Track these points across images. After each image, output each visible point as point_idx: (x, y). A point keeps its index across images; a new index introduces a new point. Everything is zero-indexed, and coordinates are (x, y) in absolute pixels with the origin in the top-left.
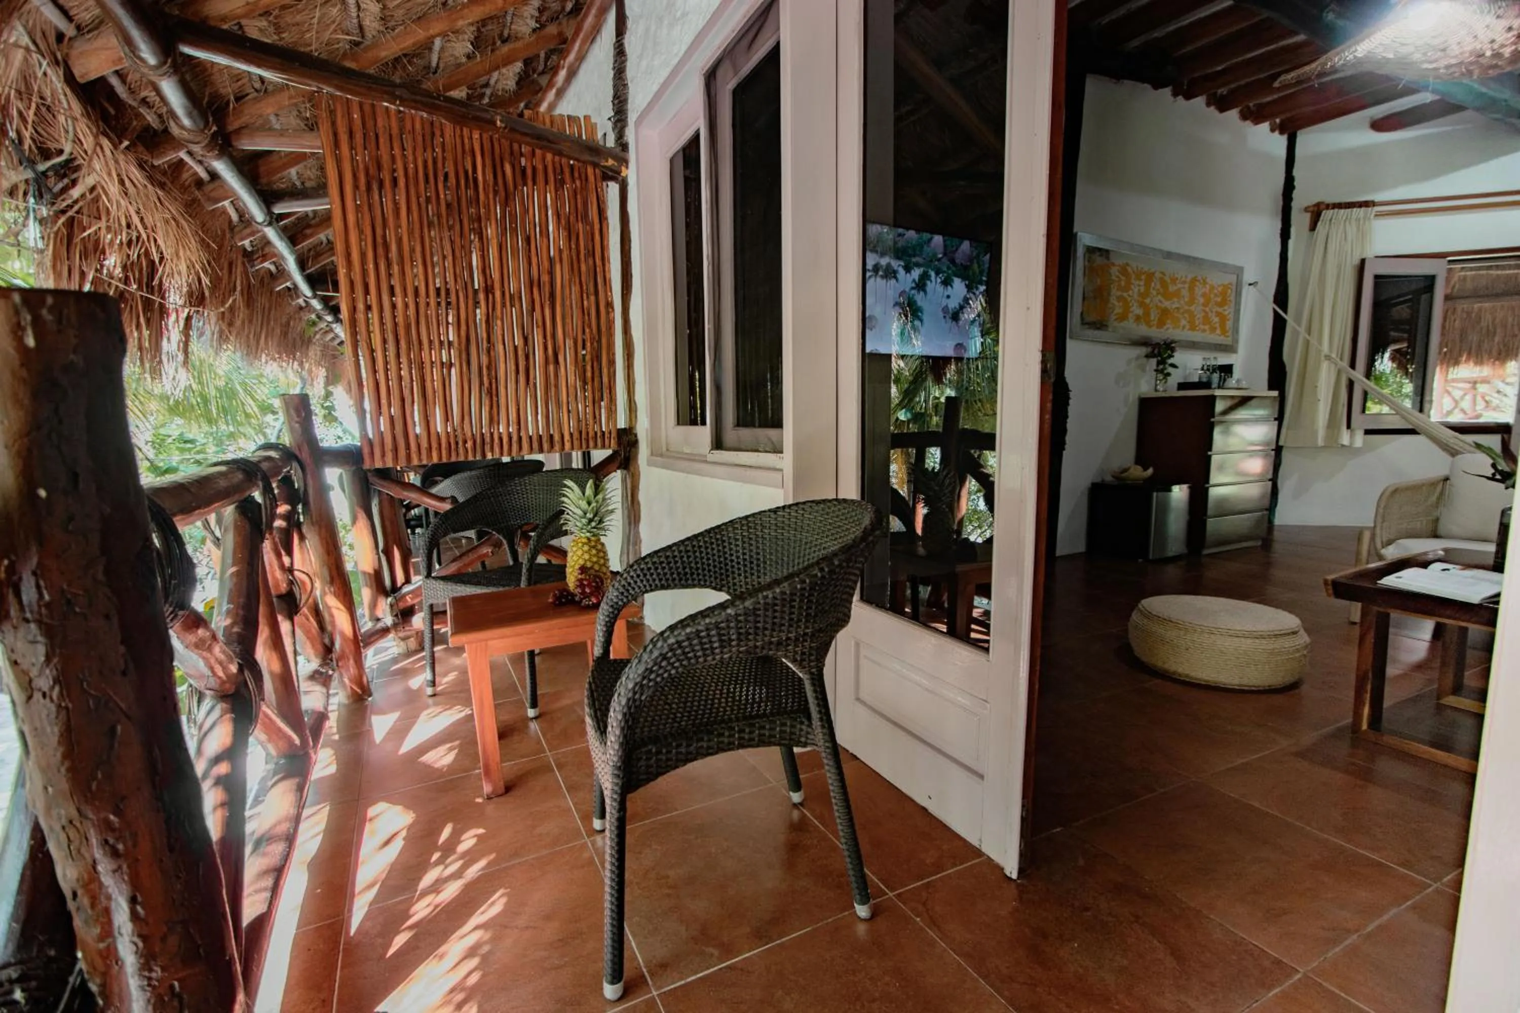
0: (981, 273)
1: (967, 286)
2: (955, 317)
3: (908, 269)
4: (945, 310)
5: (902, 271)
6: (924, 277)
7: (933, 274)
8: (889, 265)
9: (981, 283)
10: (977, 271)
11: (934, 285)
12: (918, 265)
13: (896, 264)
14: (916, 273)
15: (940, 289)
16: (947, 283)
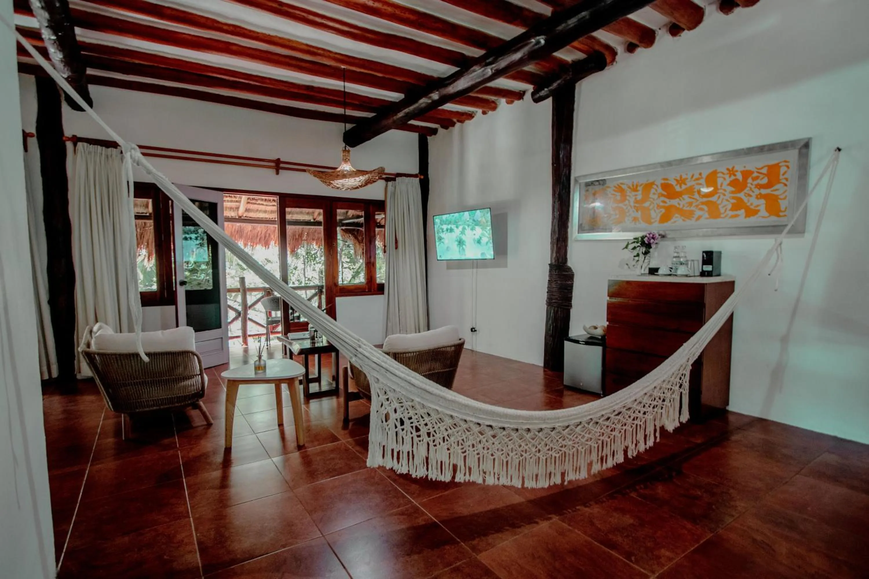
0: (487, 222)
1: (482, 229)
2: (479, 242)
3: (457, 227)
4: (474, 240)
5: (455, 229)
6: (464, 229)
7: (467, 227)
8: (451, 227)
9: (487, 226)
10: (485, 222)
11: (468, 231)
12: (460, 225)
13: (453, 227)
14: (460, 228)
15: (470, 232)
16: (472, 229)
